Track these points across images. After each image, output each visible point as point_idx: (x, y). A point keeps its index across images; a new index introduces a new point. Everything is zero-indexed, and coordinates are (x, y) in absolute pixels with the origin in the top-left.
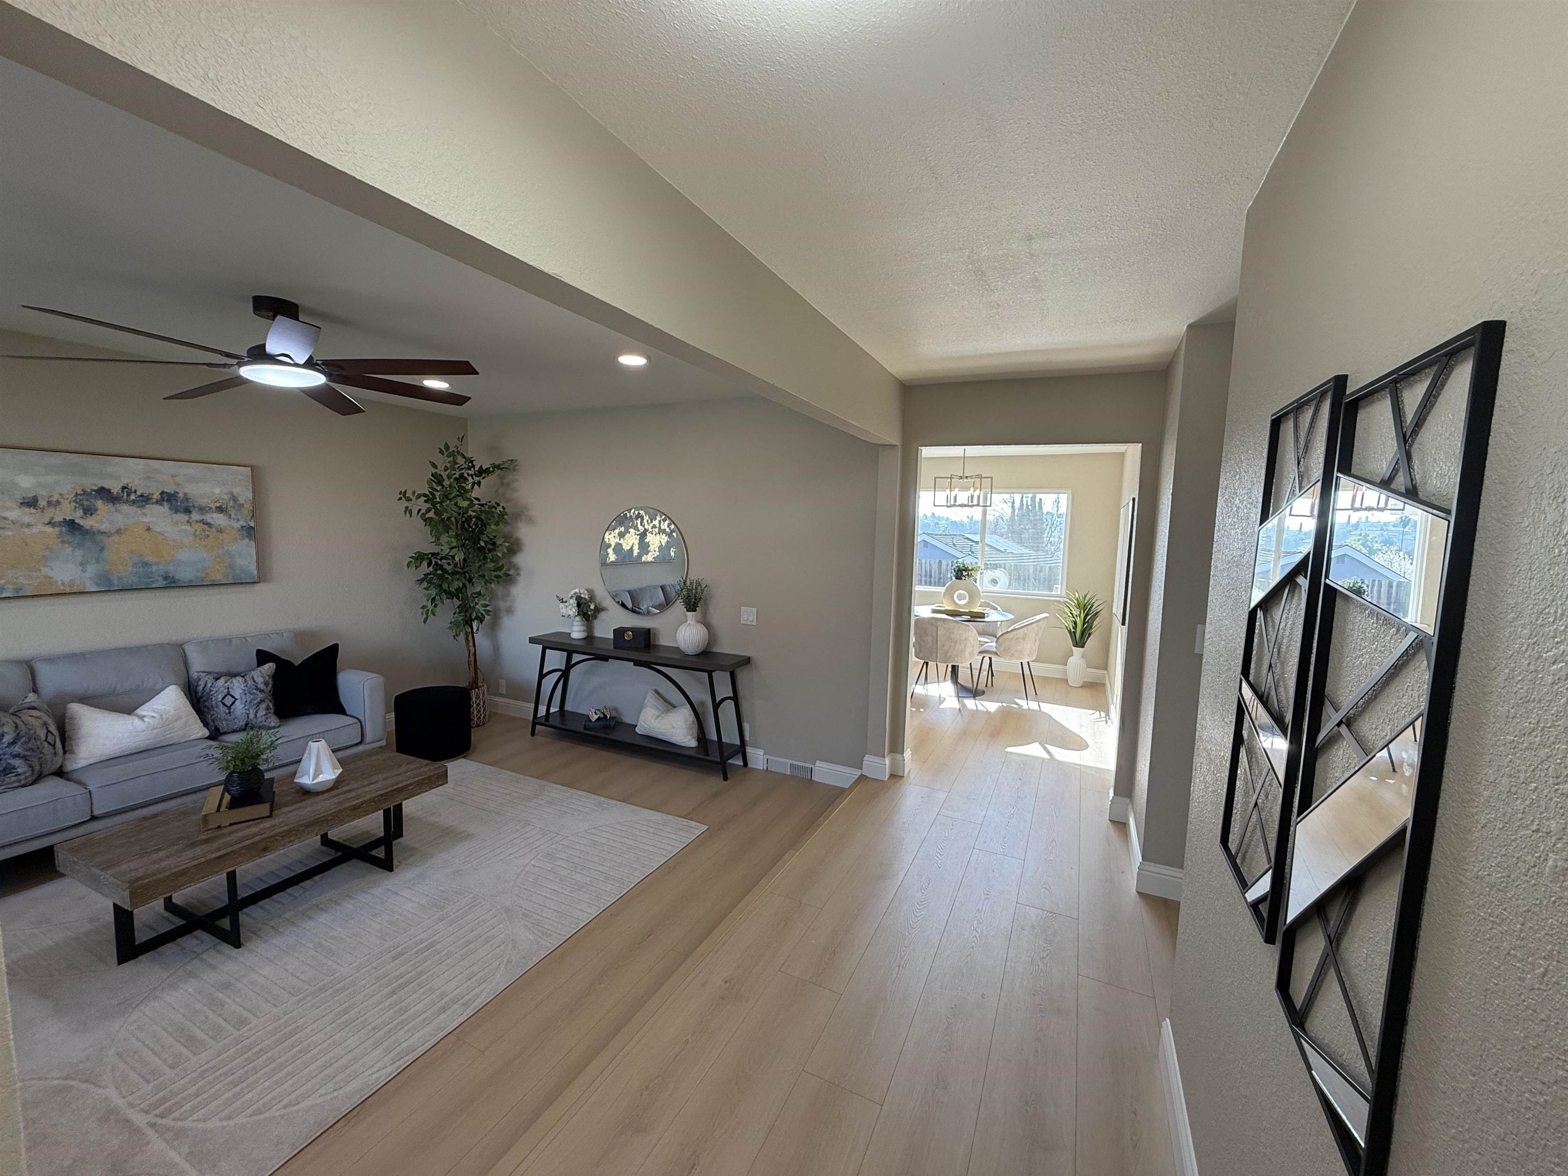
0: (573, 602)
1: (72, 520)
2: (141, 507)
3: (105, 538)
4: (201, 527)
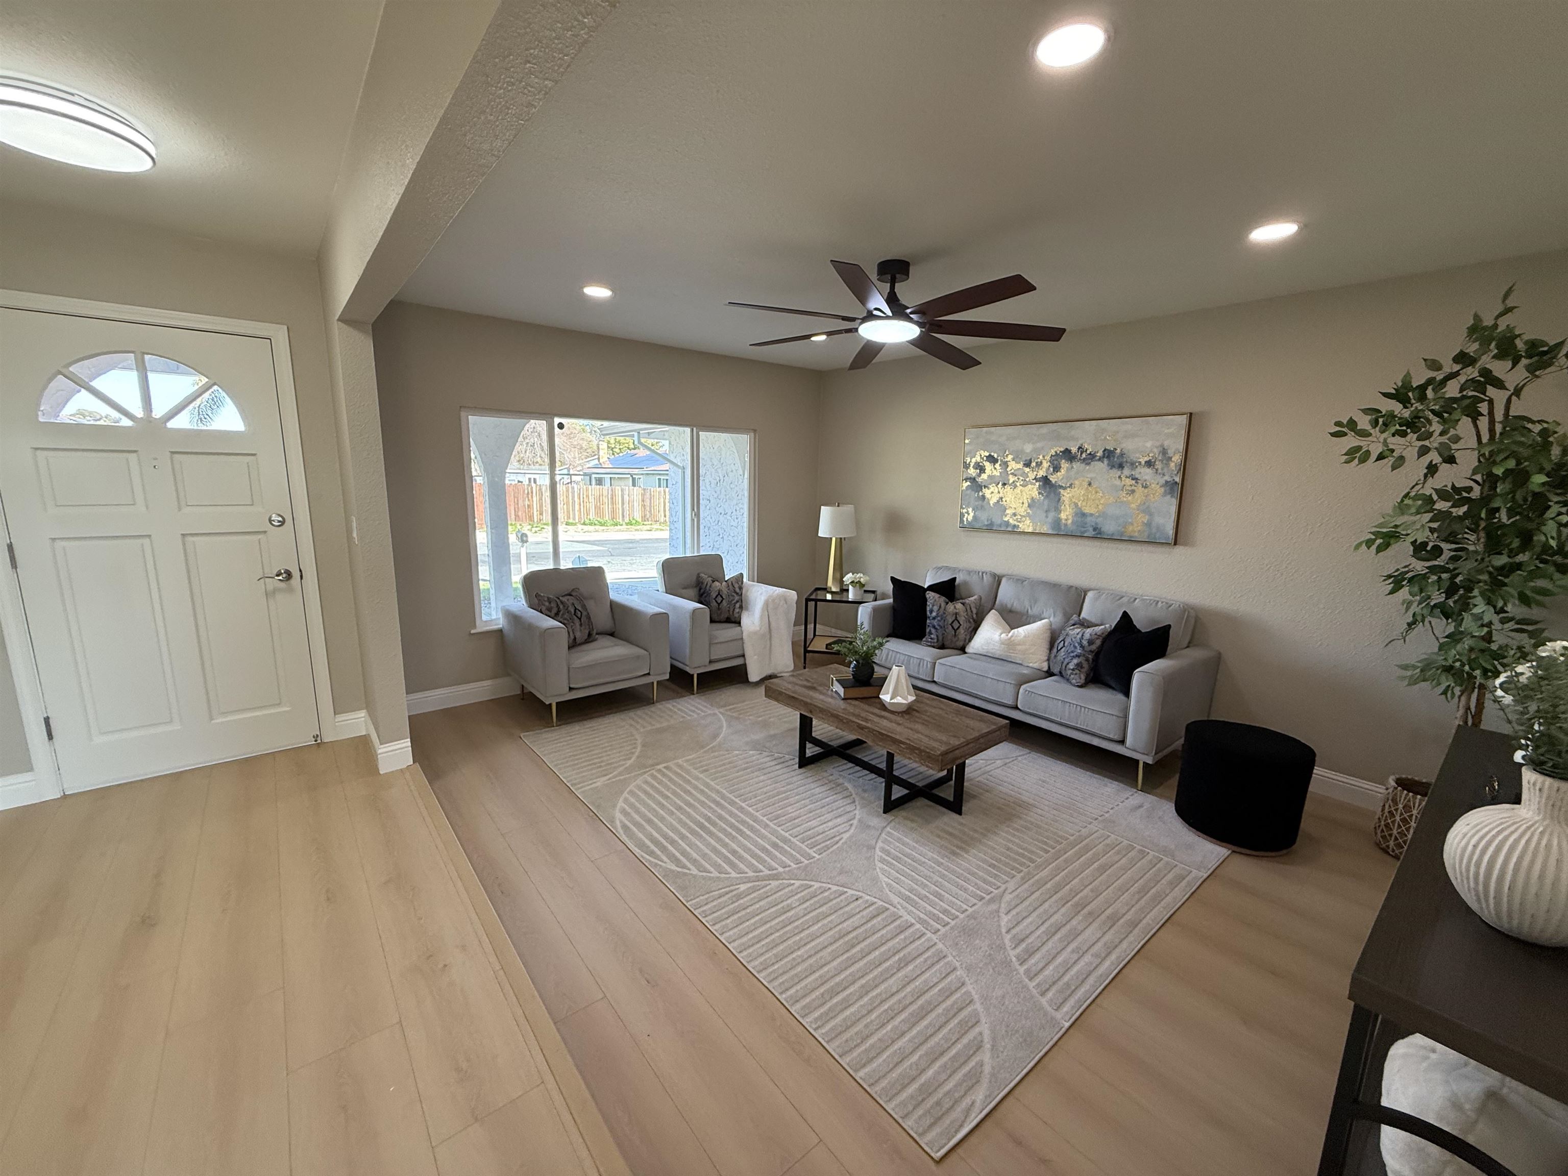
1: (1046, 476)
2: (1088, 464)
3: (1062, 491)
4: (1129, 482)
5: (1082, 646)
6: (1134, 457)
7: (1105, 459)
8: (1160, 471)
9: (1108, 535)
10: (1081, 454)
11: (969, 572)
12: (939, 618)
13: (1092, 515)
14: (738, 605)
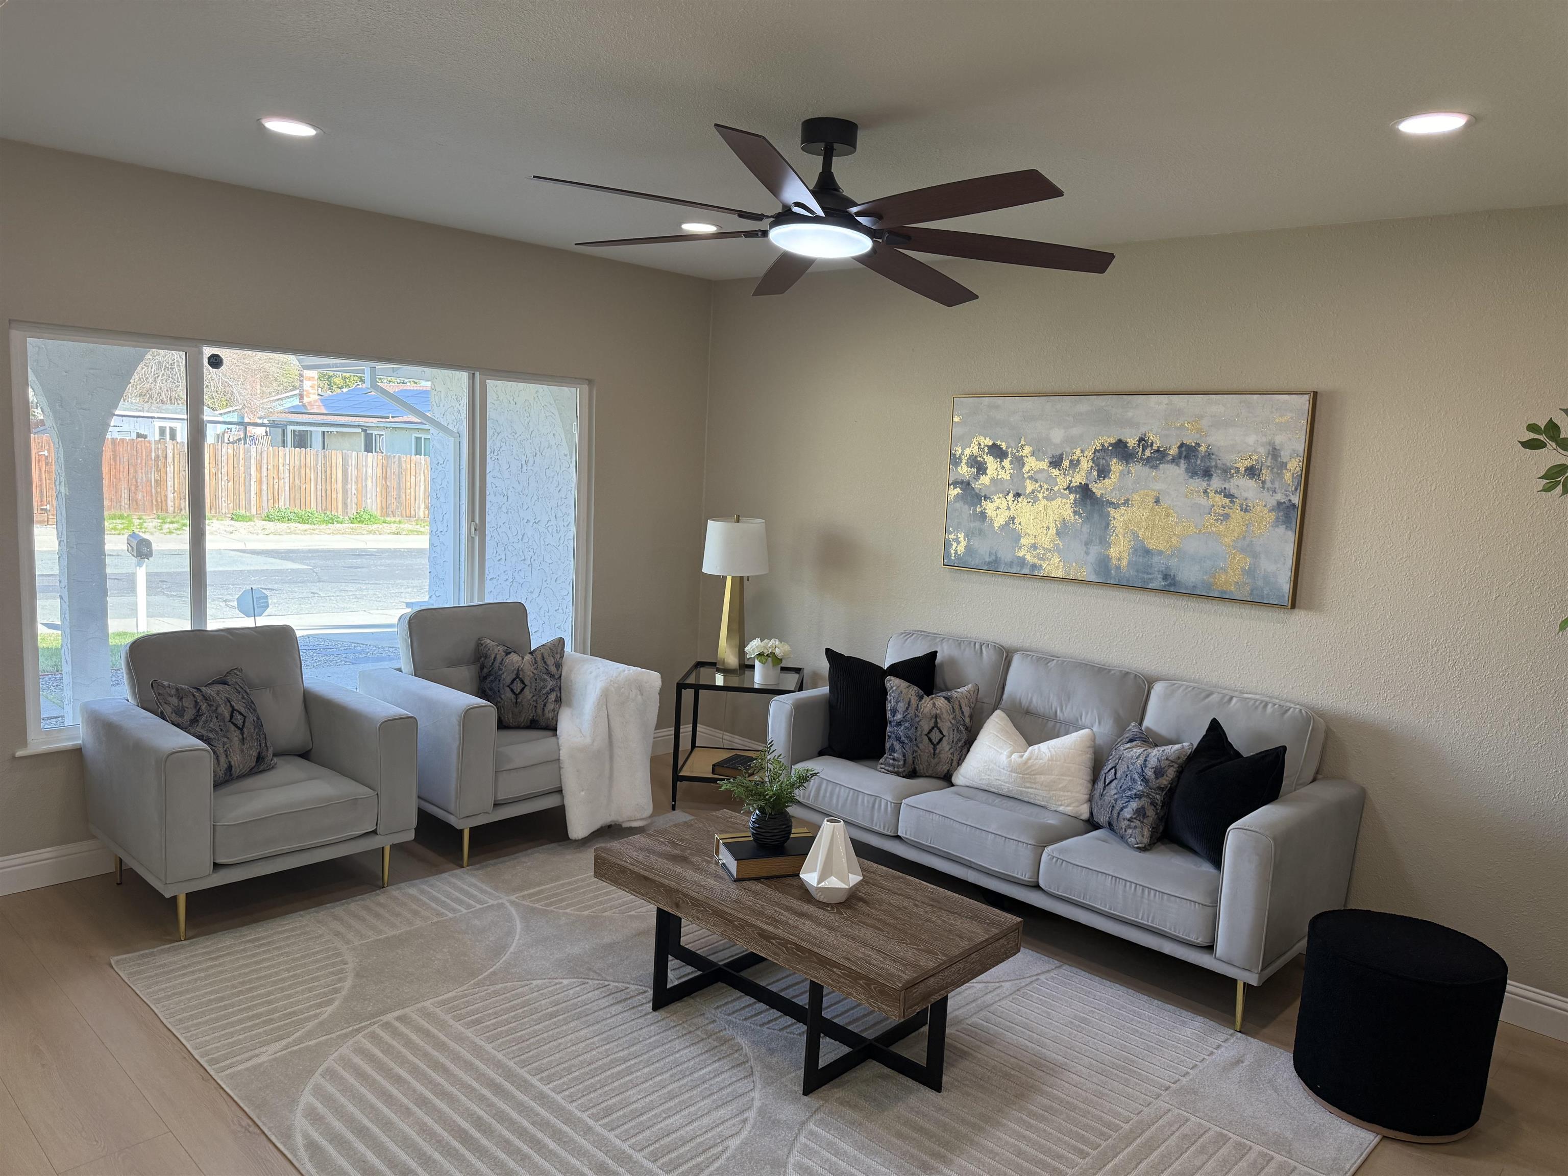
1: (1087, 485)
2: (1155, 467)
3: (1112, 511)
4: (1220, 500)
5: (1145, 780)
6: (1228, 459)
7: (1182, 461)
8: (1268, 484)
9: (1187, 588)
10: (1143, 450)
11: (959, 642)
12: (907, 724)
13: (1160, 553)
14: (552, 697)
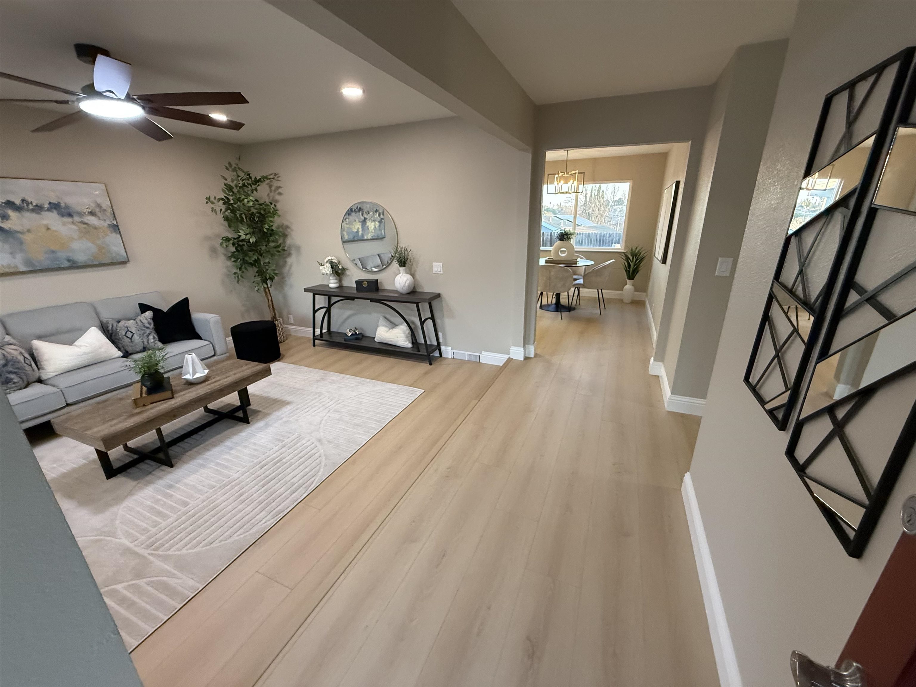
0: (328, 265)
3: (21, 236)
4: (81, 226)
6: (79, 209)
7: (54, 210)
8: (101, 218)
9: (82, 264)
10: (27, 205)
